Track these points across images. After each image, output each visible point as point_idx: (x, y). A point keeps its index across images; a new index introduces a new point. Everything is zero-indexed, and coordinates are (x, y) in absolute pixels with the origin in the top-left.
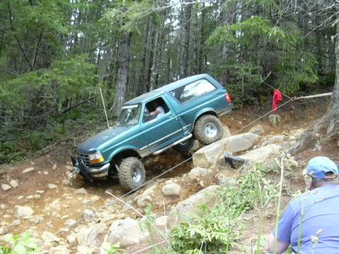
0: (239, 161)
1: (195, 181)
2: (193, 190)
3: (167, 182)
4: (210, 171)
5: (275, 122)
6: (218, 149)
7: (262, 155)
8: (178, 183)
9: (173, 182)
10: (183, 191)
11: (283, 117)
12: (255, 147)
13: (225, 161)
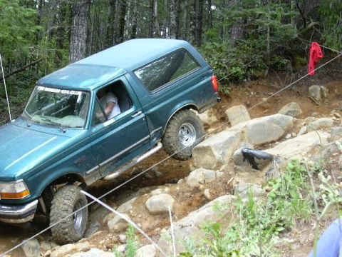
0: (264, 158)
1: (197, 190)
2: (194, 203)
3: (153, 192)
4: (219, 174)
5: (318, 97)
6: (231, 140)
7: (300, 148)
8: (170, 193)
9: (163, 192)
10: (178, 205)
11: (331, 90)
12: (289, 136)
13: (242, 158)
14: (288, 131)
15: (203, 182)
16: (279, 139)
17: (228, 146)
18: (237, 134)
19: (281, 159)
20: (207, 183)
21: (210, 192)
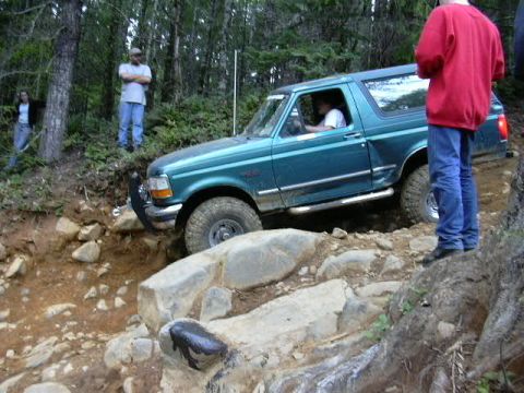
1: (115, 375)
13: (172, 343)
14: (305, 261)
15: (129, 361)
16: (286, 278)
17: (186, 291)
18: (209, 266)
19: (238, 359)
20: (136, 364)
21: (134, 385)
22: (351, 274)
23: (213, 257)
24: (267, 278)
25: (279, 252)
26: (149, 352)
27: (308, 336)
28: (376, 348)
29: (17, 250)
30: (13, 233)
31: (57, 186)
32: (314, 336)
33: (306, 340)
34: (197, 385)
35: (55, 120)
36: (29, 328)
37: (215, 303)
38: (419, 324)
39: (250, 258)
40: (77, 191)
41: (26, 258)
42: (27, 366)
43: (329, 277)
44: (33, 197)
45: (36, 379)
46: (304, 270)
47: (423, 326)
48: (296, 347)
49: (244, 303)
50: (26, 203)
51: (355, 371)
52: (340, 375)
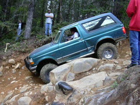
0: (68, 90)
2: (40, 102)
11: (123, 42)
13: (58, 87)
14: (94, 67)
15: (47, 91)
16: (89, 71)
17: (62, 74)
18: (69, 67)
19: (76, 92)
20: (49, 92)
21: (48, 98)
22: (107, 70)
23: (70, 65)
24: (84, 71)
25: (87, 64)
26: (52, 90)
27: (95, 86)
28: (114, 90)
29: (18, 62)
30: (17, 57)
31: (29, 45)
32: (97, 87)
33: (94, 88)
34: (65, 98)
35: (28, 28)
36: (21, 82)
37: (70, 77)
38: (126, 84)
39: (80, 65)
40: (34, 46)
41: (20, 64)
42: (20, 92)
43: (101, 71)
44: (22, 48)
45: (22, 96)
46: (94, 69)
47: (127, 85)
48: (92, 89)
49: (78, 77)
50: (21, 49)
51: (108, 96)
52: (104, 97)
